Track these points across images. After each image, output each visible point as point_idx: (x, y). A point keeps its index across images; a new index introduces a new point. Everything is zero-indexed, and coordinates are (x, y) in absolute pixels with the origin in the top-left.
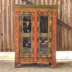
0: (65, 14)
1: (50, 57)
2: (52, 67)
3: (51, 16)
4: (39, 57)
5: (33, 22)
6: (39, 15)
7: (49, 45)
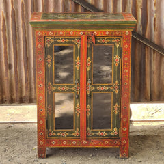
0: (155, 20)
1: (115, 136)
2: (121, 156)
3: (118, 46)
4: (92, 136)
5: (76, 59)
6: (91, 45)
7: (114, 109)
